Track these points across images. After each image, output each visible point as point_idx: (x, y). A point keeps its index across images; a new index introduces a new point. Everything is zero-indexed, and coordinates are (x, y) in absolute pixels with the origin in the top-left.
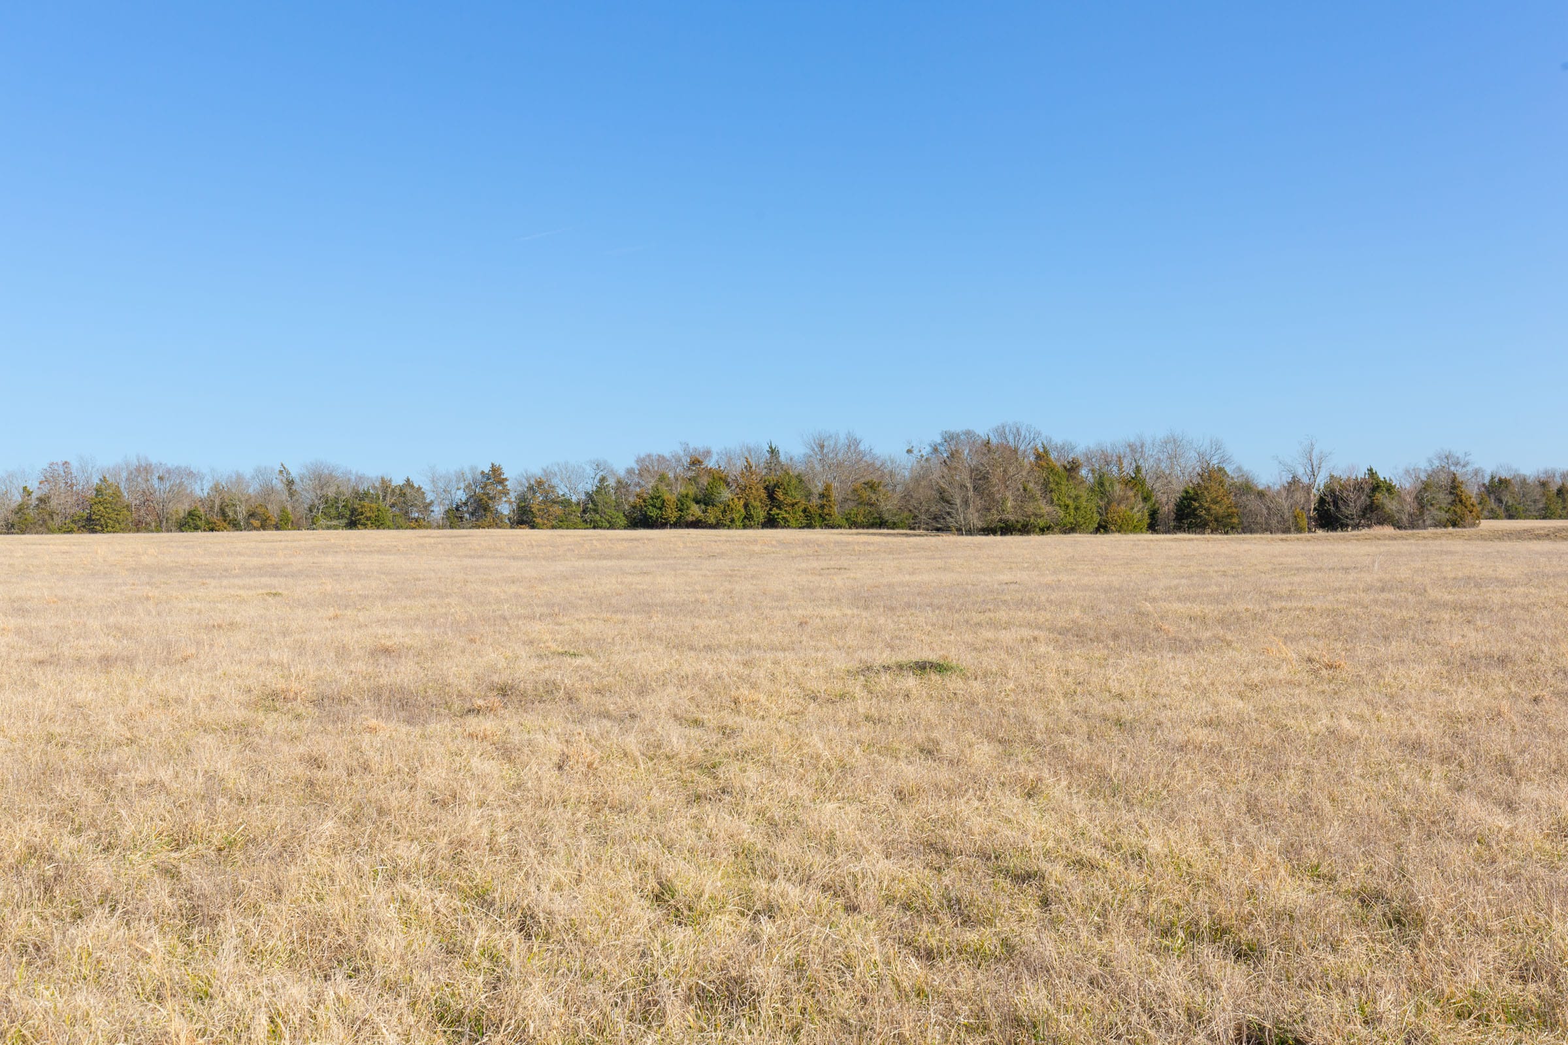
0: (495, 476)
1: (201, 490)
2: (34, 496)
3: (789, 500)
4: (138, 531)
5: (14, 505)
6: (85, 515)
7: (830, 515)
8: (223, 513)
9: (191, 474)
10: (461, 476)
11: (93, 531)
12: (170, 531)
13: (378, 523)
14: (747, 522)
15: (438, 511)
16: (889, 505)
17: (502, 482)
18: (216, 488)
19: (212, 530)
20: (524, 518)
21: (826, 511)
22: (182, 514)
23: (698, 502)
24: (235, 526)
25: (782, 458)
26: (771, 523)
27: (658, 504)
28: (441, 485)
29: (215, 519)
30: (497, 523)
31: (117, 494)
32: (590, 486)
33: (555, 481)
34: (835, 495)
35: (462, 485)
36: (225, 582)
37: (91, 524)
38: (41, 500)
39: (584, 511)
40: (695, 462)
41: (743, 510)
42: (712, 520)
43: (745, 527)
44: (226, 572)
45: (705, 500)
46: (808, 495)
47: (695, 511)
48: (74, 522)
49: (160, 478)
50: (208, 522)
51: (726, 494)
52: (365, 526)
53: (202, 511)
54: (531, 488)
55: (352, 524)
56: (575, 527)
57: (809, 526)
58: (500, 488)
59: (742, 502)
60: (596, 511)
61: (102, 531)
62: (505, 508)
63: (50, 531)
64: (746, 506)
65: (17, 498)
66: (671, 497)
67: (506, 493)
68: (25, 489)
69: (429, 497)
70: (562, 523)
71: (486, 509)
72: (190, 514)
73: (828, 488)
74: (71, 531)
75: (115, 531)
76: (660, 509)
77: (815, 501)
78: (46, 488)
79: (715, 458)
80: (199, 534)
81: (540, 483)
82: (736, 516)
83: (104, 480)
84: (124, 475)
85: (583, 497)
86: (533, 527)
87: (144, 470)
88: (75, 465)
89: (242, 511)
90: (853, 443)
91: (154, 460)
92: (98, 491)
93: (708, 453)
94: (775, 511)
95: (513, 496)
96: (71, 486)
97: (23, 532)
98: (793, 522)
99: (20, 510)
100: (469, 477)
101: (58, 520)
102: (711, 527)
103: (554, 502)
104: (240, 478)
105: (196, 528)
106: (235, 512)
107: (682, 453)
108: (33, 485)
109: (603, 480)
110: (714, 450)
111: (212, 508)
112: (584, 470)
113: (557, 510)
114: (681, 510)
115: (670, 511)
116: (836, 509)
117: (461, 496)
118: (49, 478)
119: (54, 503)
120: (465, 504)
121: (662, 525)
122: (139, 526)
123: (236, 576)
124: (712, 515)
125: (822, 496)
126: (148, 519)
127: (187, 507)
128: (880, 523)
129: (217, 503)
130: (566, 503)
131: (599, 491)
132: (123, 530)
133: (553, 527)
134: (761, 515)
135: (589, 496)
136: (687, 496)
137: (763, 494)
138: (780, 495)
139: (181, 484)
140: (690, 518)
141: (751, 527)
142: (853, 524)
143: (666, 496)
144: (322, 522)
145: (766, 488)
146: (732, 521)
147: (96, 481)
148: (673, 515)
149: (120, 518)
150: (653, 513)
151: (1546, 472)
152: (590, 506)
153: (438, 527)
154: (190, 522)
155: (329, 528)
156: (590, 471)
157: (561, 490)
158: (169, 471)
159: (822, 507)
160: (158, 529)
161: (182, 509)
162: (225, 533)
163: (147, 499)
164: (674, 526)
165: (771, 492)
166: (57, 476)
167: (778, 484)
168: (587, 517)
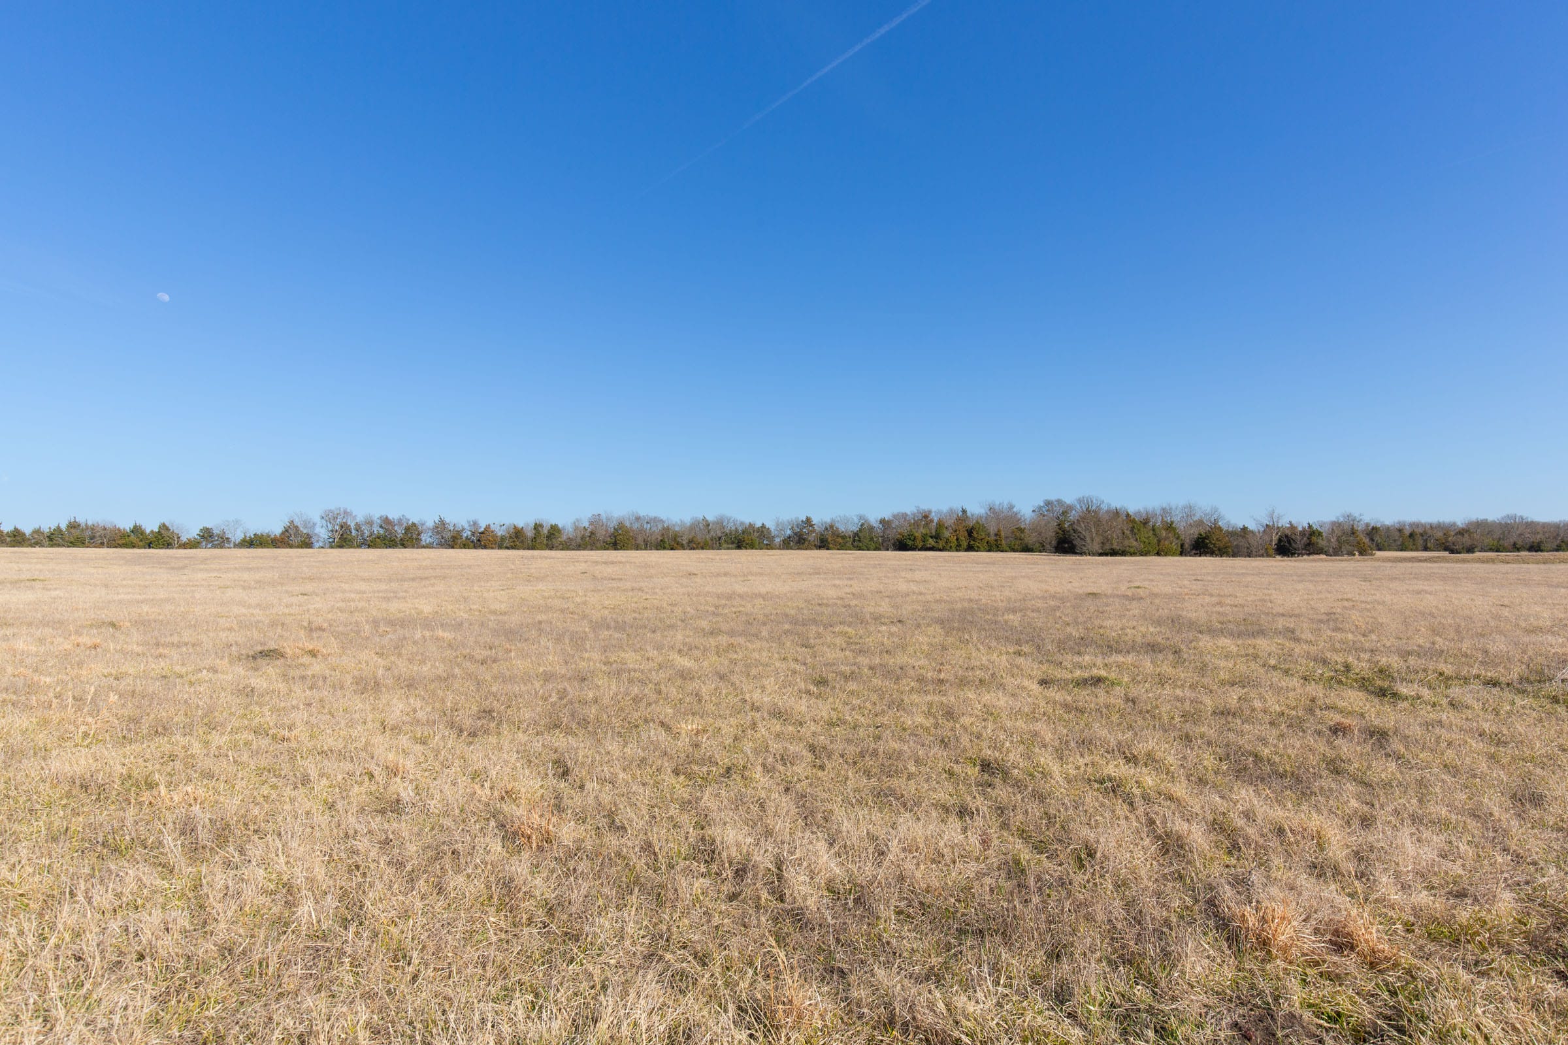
0: (808, 521)
1: (666, 528)
2: (588, 530)
3: (980, 537)
4: (637, 549)
5: (579, 536)
6: (612, 541)
7: (1001, 545)
8: (676, 540)
9: (657, 520)
10: (789, 523)
11: (616, 549)
12: (651, 549)
13: (752, 546)
14: (958, 548)
15: (778, 541)
16: (1031, 540)
17: (812, 526)
18: (673, 527)
19: (672, 549)
20: (823, 544)
21: (999, 543)
22: (657, 541)
23: (932, 537)
24: (684, 547)
25: (969, 514)
26: (970, 548)
27: (912, 538)
28: (780, 527)
30: (810, 547)
31: (626, 530)
32: (855, 529)
33: (837, 525)
34: (1003, 534)
35: (790, 527)
37: (616, 546)
38: (591, 533)
39: (854, 541)
40: (926, 517)
41: (955, 542)
42: (941, 547)
43: (957, 551)
45: (937, 537)
46: (989, 535)
47: (931, 542)
48: (607, 544)
50: (669, 545)
51: (947, 534)
52: (746, 548)
53: (666, 540)
54: (826, 529)
55: (739, 547)
56: (850, 549)
57: (990, 551)
58: (811, 528)
59: (955, 538)
60: (860, 541)
61: (621, 549)
62: (814, 540)
63: (597, 549)
64: (957, 539)
65: (580, 532)
66: (918, 535)
67: (814, 531)
68: (584, 527)
69: (774, 533)
70: (841, 547)
71: (804, 540)
72: (661, 541)
73: (999, 531)
74: (608, 549)
75: (626, 549)
76: (913, 541)
77: (993, 538)
78: (593, 527)
79: (933, 514)
80: (666, 552)
81: (832, 527)
82: (953, 545)
83: (619, 523)
84: (629, 520)
85: (853, 534)
86: (828, 549)
87: (640, 518)
88: (604, 517)
89: (685, 540)
90: (1011, 507)
91: (644, 514)
92: (618, 528)
93: (930, 512)
94: (972, 542)
95: (817, 533)
96: (604, 526)
97: (585, 549)
98: (982, 548)
99: (582, 538)
100: (794, 523)
101: (599, 543)
102: (940, 550)
103: (838, 536)
104: (681, 521)
105: (664, 548)
106: (682, 540)
107: (917, 512)
108: (587, 526)
109: (862, 525)
110: (933, 510)
111: (671, 538)
112: (853, 520)
113: (840, 540)
114: (924, 541)
115: (917, 542)
116: (1003, 542)
117: (790, 533)
118: (593, 522)
119: (597, 534)
120: (793, 537)
121: (914, 549)
122: (637, 547)
124: (941, 544)
125: (996, 535)
126: (642, 543)
127: (659, 537)
128: (1026, 549)
129: (673, 535)
130: (844, 537)
131: (860, 530)
132: (630, 549)
133: (838, 550)
134: (965, 544)
135: (856, 534)
136: (926, 534)
137: (966, 534)
138: (975, 534)
139: (657, 525)
140: (929, 546)
141: (960, 551)
142: (1014, 550)
143: (916, 534)
144: (725, 546)
145: (967, 530)
146: (951, 547)
147: (615, 524)
148: (920, 544)
149: (628, 543)
150: (910, 543)
151: (1399, 523)
152: (857, 538)
153: (780, 549)
154: (661, 545)
155: (728, 549)
156: (856, 520)
157: (842, 528)
158: (649, 519)
159: (996, 540)
160: (646, 549)
162: (678, 551)
163: (641, 530)
164: (920, 550)
165: (970, 532)
166: (596, 521)
167: (972, 528)
168: (855, 544)
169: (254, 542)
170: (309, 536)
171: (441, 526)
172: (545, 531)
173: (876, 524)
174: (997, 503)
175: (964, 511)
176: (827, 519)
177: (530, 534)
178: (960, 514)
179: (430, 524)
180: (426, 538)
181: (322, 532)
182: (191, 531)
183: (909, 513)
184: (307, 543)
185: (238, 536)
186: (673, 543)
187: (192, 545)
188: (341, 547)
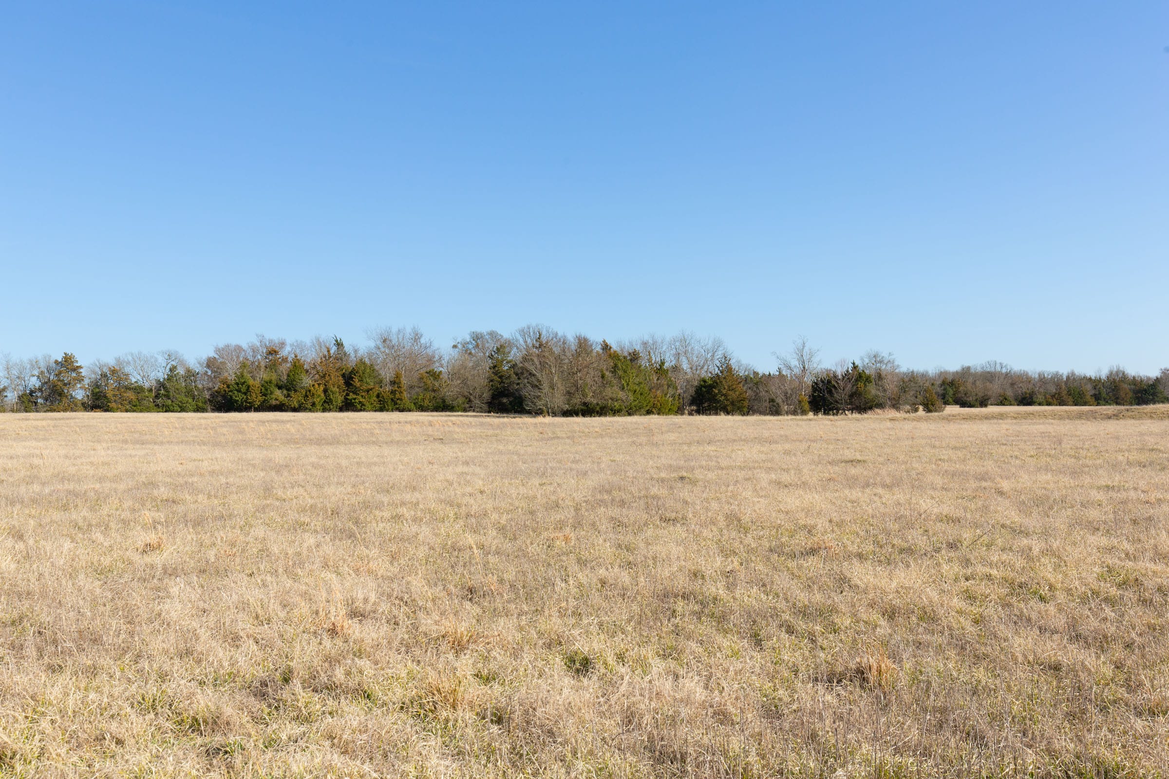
0: (68, 364)
3: (364, 387)
7: (401, 400)
10: (34, 364)
14: (327, 406)
15: (11, 397)
16: (449, 392)
17: (76, 369)
20: (98, 402)
21: (397, 396)
23: (280, 388)
26: (348, 406)
27: (244, 389)
28: (15, 372)
30: (72, 406)
32: (162, 374)
33: (128, 369)
34: (404, 381)
35: (36, 372)
39: (157, 397)
40: (272, 352)
41: (323, 395)
42: (296, 404)
43: (324, 410)
45: (289, 386)
46: (380, 382)
47: (279, 395)
51: (307, 381)
54: (104, 375)
56: (148, 410)
57: (381, 410)
58: (74, 375)
59: (322, 388)
60: (168, 397)
62: (79, 394)
64: (325, 391)
66: (255, 383)
67: (80, 379)
70: (135, 407)
71: (61, 394)
73: (398, 376)
76: (245, 394)
77: (387, 388)
79: (288, 349)
81: (114, 372)
82: (316, 400)
85: (154, 383)
86: (107, 411)
90: (417, 337)
93: (283, 344)
94: (352, 396)
95: (86, 381)
98: (368, 406)
100: (42, 364)
102: (295, 410)
103: (127, 388)
107: (258, 344)
109: (173, 368)
110: (289, 341)
112: (156, 360)
113: (130, 395)
114: (265, 395)
115: (254, 396)
116: (405, 395)
117: (34, 382)
120: (40, 390)
121: (247, 409)
124: (295, 399)
125: (393, 383)
128: (443, 406)
130: (138, 390)
131: (169, 379)
133: (127, 411)
134: (339, 399)
135: (161, 385)
136: (270, 382)
137: (342, 381)
138: (357, 383)
140: (274, 402)
141: (330, 410)
142: (422, 409)
143: (251, 382)
145: (343, 376)
146: (313, 404)
148: (258, 400)
150: (239, 397)
152: (162, 392)
153: (12, 411)
156: (161, 360)
157: (135, 378)
159: (393, 392)
164: (258, 410)
165: (348, 379)
167: (354, 372)
168: (159, 401)
173: (197, 368)
174: (394, 330)
175: (339, 344)
176: (109, 359)
178: (334, 349)
183: (245, 346)
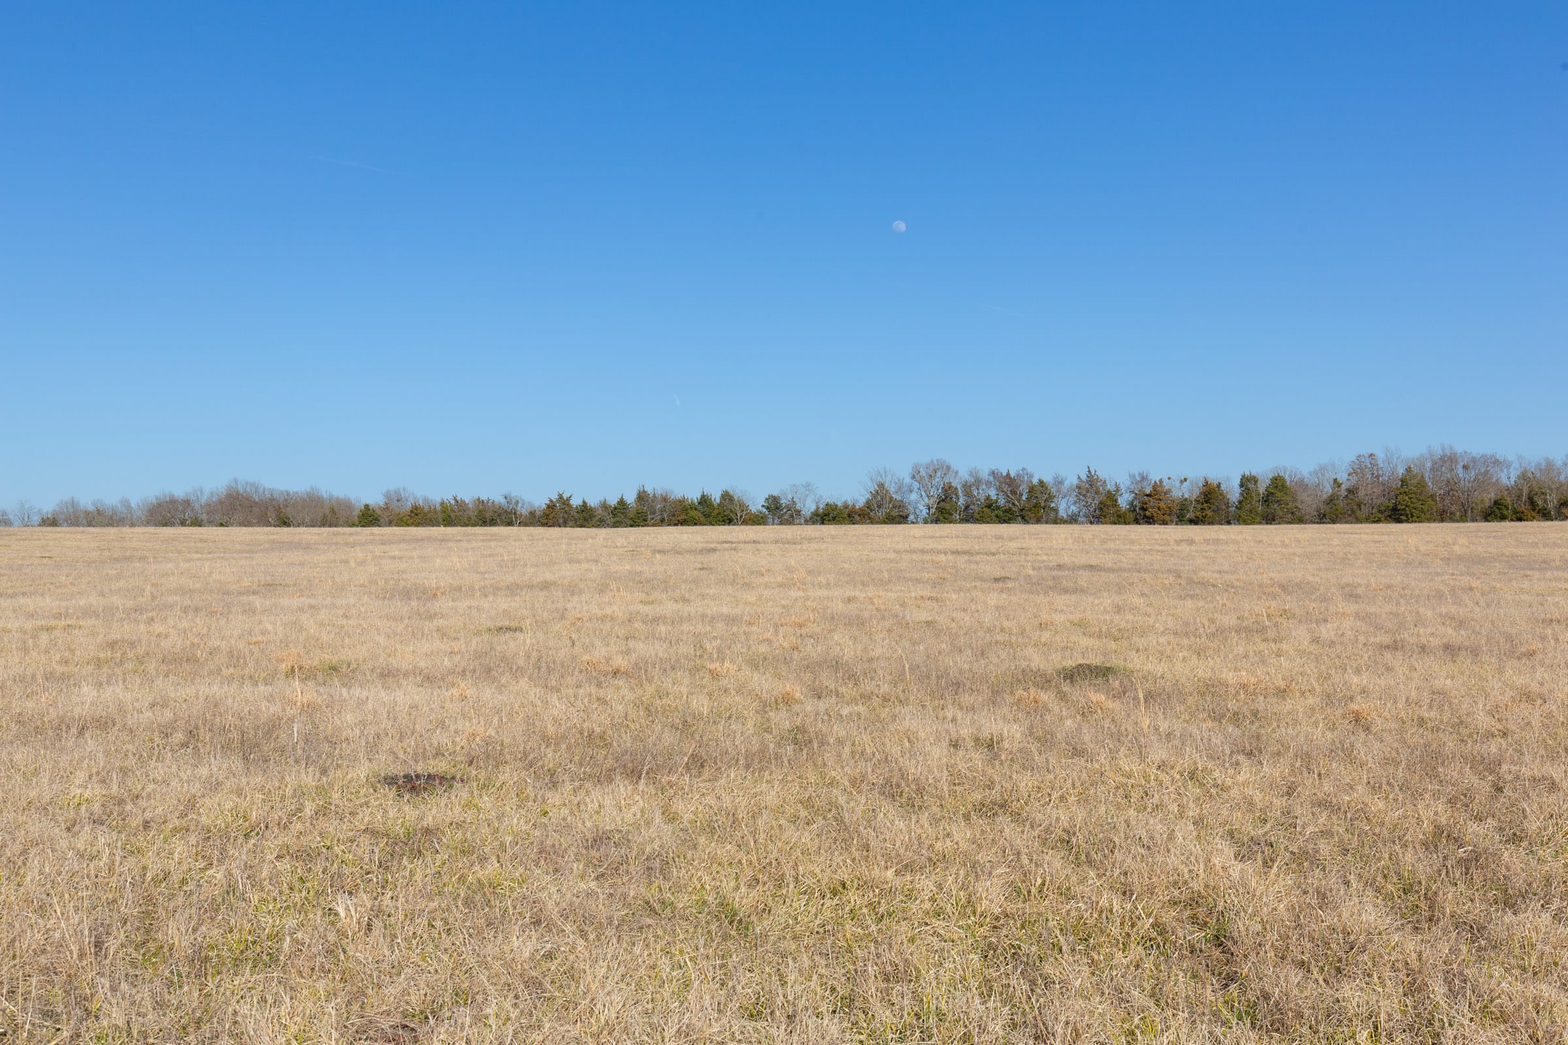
1: (1508, 478)
2: (1344, 487)
4: (1442, 521)
5: (1325, 496)
6: (1391, 505)
8: (1532, 502)
9: (1497, 462)
11: (1399, 521)
12: (1474, 520)
18: (1523, 476)
19: (1520, 519)
22: (1487, 504)
24: (1545, 515)
29: (1523, 508)
31: (1422, 484)
36: (1549, 574)
37: (1396, 514)
38: (1349, 491)
44: (1545, 565)
48: (1380, 512)
49: (1465, 467)
50: (1515, 512)
53: (1509, 501)
61: (1407, 521)
63: (1358, 521)
65: (1328, 490)
68: (1335, 480)
72: (1496, 503)
74: (1378, 521)
75: (1420, 520)
78: (1354, 479)
80: (1507, 524)
83: (1409, 470)
84: (1429, 465)
87: (1449, 459)
88: (1381, 456)
89: (1552, 502)
91: (1459, 449)
92: (1403, 482)
96: (1378, 477)
97: (1334, 522)
99: (1331, 500)
101: (1365, 510)
104: (1550, 465)
105: (1503, 518)
106: (1545, 501)
108: (1343, 477)
111: (1519, 497)
118: (1358, 470)
119: (1361, 493)
122: (1443, 516)
123: (1558, 568)
126: (1453, 509)
127: (1492, 496)
129: (1525, 492)
132: (1429, 520)
139: (1487, 472)
147: (1401, 471)
149: (1425, 508)
154: (1496, 512)
158: (1474, 460)
160: (1463, 519)
161: (1489, 497)
162: (1535, 523)
163: (1451, 487)
166: (1364, 467)
169: (828, 515)
170: (900, 505)
171: (1090, 485)
172: (1262, 489)
177: (1234, 493)
179: (1071, 480)
180: (1064, 506)
181: (919, 502)
182: (757, 504)
184: (898, 516)
185: (809, 507)
186: (1524, 507)
187: (757, 520)
188: (937, 521)
